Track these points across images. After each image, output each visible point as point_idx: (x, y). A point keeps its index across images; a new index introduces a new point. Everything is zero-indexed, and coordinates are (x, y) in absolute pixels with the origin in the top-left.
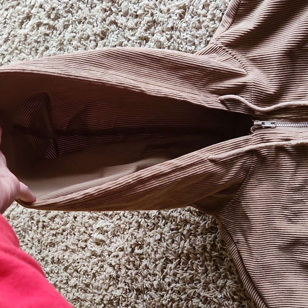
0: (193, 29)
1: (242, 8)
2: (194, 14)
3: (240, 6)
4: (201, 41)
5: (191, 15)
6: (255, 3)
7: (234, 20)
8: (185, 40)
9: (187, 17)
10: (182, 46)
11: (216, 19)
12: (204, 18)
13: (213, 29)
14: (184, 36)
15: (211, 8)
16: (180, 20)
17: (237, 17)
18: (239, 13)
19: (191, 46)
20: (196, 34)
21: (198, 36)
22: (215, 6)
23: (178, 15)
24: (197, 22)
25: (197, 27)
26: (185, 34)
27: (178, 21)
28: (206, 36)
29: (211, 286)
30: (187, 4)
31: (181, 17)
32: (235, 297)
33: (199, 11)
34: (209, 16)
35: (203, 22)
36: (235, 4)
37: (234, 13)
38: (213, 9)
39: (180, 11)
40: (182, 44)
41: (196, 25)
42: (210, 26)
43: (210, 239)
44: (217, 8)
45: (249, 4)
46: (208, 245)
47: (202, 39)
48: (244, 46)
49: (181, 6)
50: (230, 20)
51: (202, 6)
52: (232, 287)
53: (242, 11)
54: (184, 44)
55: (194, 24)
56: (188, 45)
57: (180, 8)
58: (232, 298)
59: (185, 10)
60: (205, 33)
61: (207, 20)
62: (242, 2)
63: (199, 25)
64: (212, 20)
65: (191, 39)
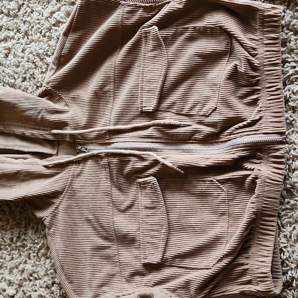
0: (14, 67)
1: (63, 59)
2: (15, 56)
3: (61, 58)
4: (19, 76)
5: (13, 56)
6: (71, 56)
7: (58, 67)
8: (8, 74)
9: (11, 57)
10: (5, 78)
11: (30, 61)
12: (22, 60)
13: (27, 68)
14: (7, 71)
15: (27, 52)
16: (6, 58)
17: (60, 65)
18: (61, 62)
19: (12, 79)
20: (16, 71)
21: (17, 72)
22: (30, 51)
23: (4, 54)
24: (17, 62)
25: (17, 65)
26: (8, 70)
27: (4, 59)
28: (22, 73)
29: (15, 271)
30: (10, 47)
31: (7, 56)
32: (31, 278)
33: (19, 54)
34: (26, 59)
35: (21, 62)
36: (57, 55)
37: (58, 62)
38: (28, 53)
39: (6, 51)
40: (6, 77)
41: (17, 64)
42: (25, 66)
43: (17, 232)
44: (31, 53)
45: (67, 56)
46: (14, 237)
47: (20, 75)
48: (66, 88)
49: (7, 47)
50: (55, 67)
51: (21, 50)
52: (29, 270)
53: (63, 61)
54: (7, 77)
55: (15, 63)
56: (10, 79)
57: (7, 49)
58: (29, 279)
59: (10, 51)
60: (22, 70)
61: (24, 61)
62: (62, 54)
63: (18, 64)
64: (28, 61)
65: (12, 74)
